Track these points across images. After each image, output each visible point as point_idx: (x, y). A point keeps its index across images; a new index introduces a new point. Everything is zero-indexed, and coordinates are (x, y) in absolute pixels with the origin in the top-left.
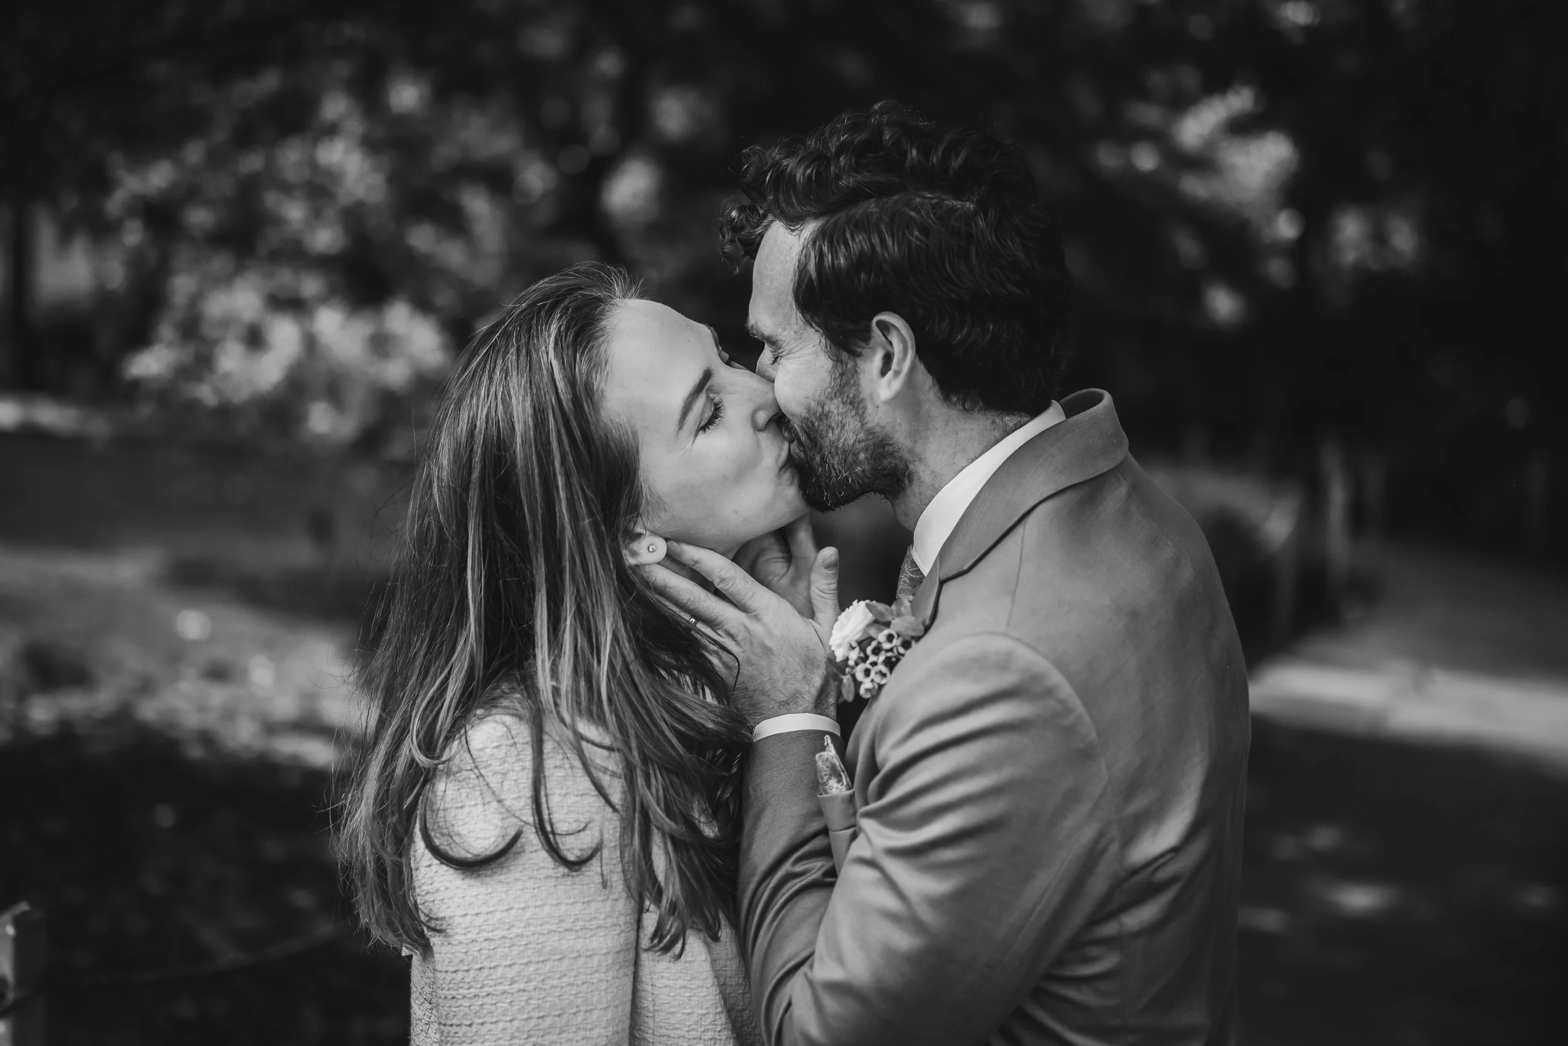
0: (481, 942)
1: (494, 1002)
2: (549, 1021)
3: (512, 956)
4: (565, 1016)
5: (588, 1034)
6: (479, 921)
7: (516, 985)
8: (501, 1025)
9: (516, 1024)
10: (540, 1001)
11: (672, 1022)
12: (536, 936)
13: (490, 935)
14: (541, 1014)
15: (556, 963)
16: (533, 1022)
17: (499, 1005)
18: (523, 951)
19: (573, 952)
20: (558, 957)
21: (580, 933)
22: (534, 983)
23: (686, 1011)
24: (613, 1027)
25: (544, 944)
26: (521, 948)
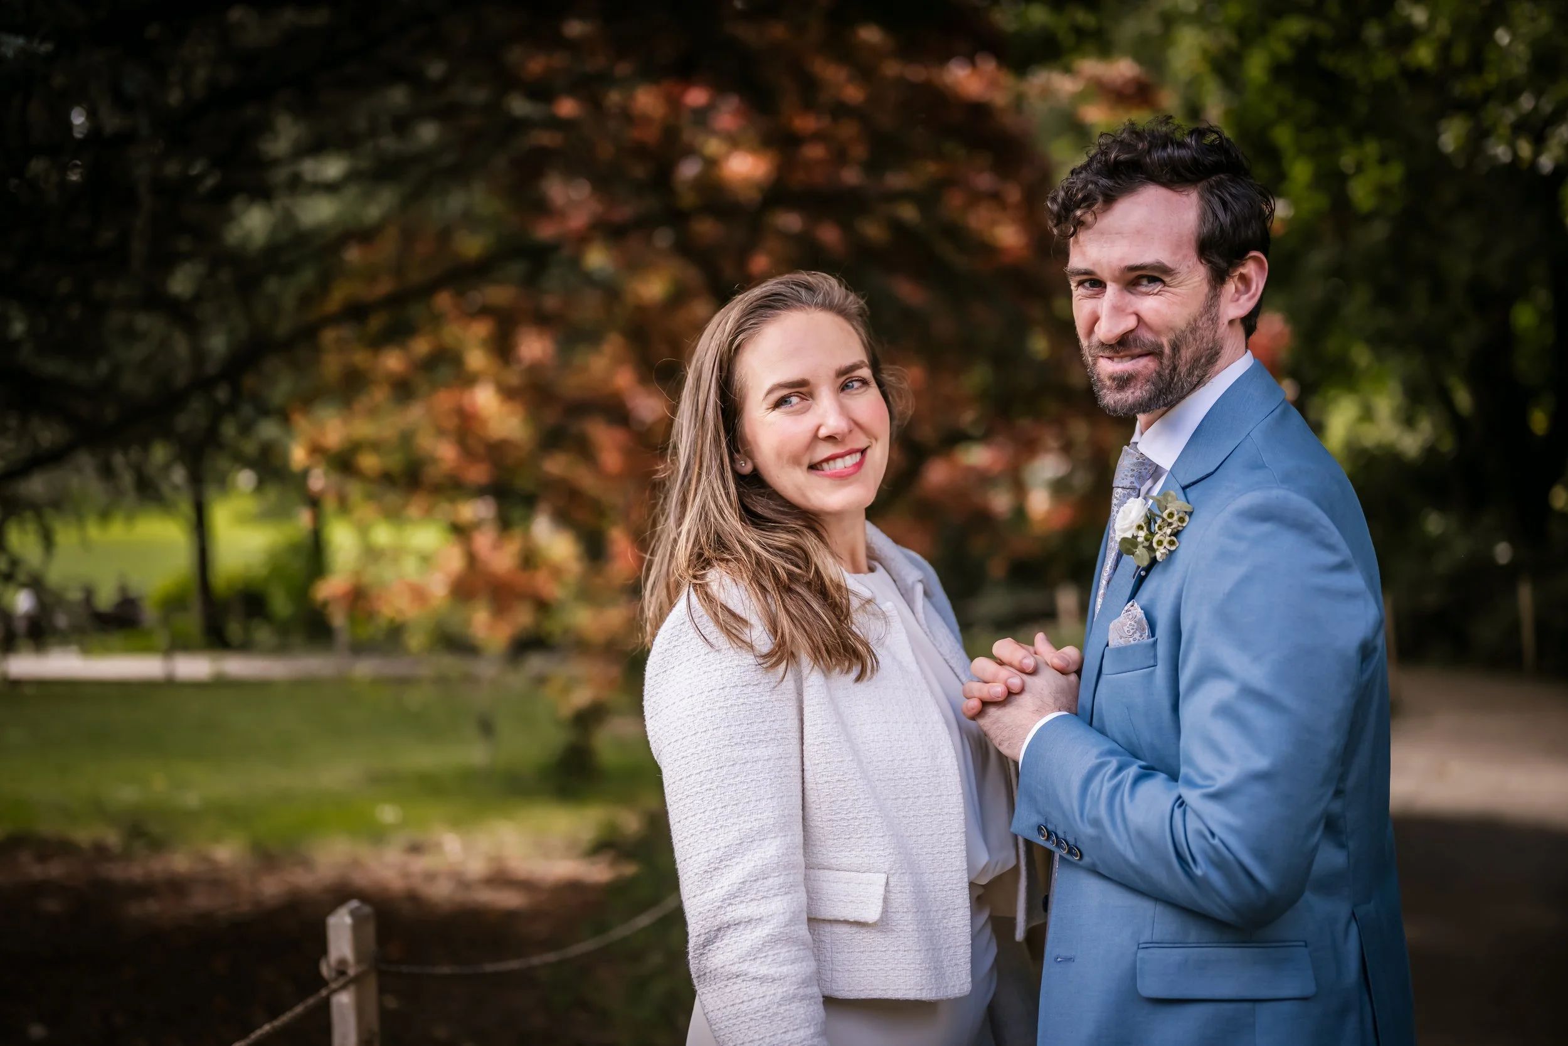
0: (680, 760)
1: (692, 801)
2: (729, 809)
3: (699, 766)
4: (741, 805)
5: (759, 816)
6: (678, 745)
7: (704, 787)
8: (698, 816)
9: (707, 813)
10: (722, 795)
11: (834, 809)
12: (715, 750)
13: (685, 754)
14: (723, 805)
15: (730, 768)
16: (718, 811)
17: (695, 802)
18: (707, 762)
19: (742, 759)
20: (732, 763)
21: (747, 746)
22: (716, 783)
23: (843, 799)
24: (779, 811)
25: (721, 755)
26: (705, 760)
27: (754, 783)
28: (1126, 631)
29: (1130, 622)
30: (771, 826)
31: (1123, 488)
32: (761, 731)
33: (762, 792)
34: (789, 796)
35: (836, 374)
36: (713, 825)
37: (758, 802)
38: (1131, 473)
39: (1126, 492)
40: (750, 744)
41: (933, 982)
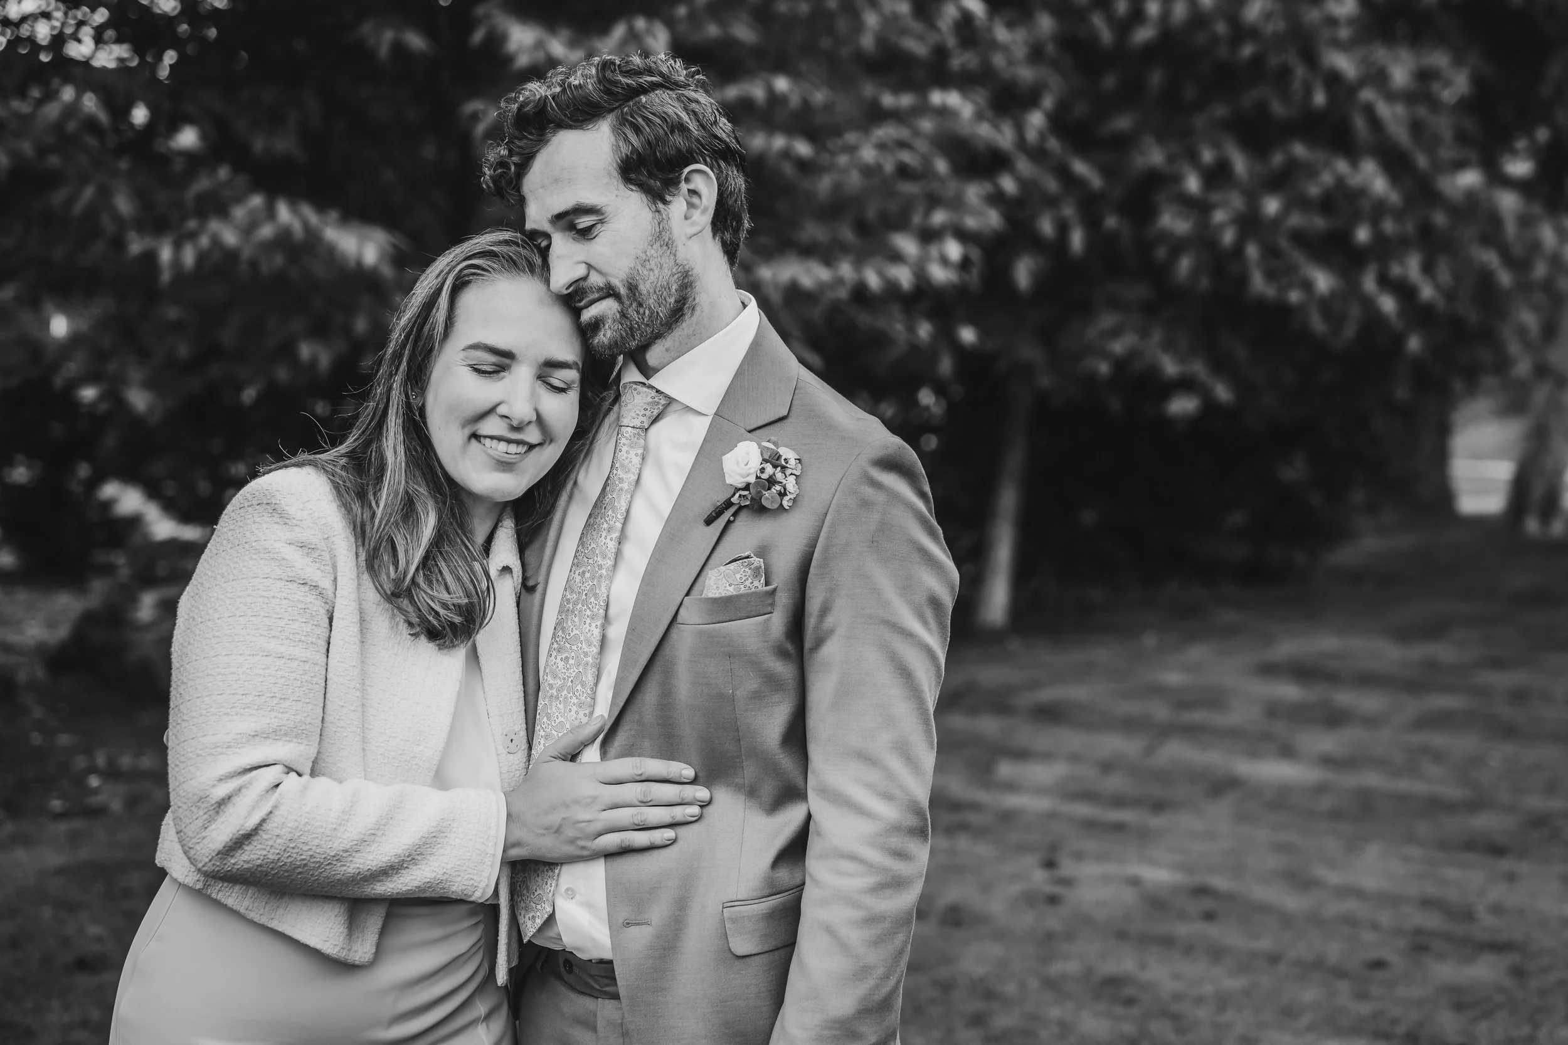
27: (284, 679)
28: (738, 579)
29: (744, 569)
30: (289, 729)
31: (633, 427)
32: (303, 631)
33: (290, 691)
34: (315, 705)
35: (545, 361)
36: (229, 710)
37: (282, 701)
38: (643, 412)
39: (635, 432)
40: (289, 640)
41: (341, 940)
